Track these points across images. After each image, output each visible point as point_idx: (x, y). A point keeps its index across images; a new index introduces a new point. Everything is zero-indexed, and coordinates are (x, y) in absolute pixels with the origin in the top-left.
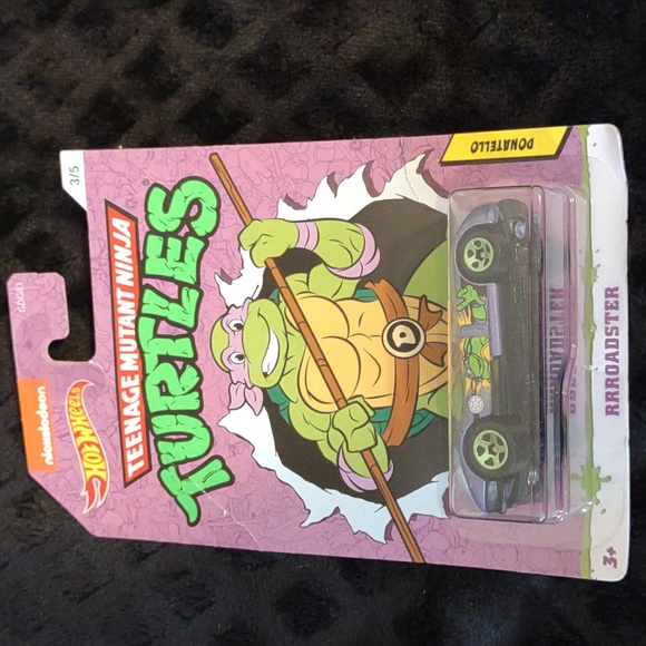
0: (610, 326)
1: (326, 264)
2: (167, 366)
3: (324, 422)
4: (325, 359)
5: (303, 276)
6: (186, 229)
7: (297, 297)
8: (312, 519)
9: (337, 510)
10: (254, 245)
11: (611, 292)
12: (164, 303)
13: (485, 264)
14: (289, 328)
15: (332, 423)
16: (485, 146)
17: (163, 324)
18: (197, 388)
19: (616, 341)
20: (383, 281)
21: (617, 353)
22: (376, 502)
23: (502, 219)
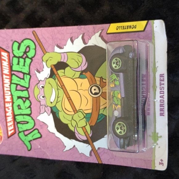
0: (161, 87)
1: (70, 67)
2: (20, 100)
3: (70, 118)
4: (70, 98)
5: (63, 71)
6: (25, 56)
7: (61, 77)
8: (66, 149)
9: (74, 146)
10: (47, 61)
11: (162, 76)
12: (19, 79)
13: (119, 67)
14: (59, 88)
15: (72, 118)
16: (121, 28)
17: (19, 86)
18: (30, 107)
19: (163, 91)
20: (88, 72)
21: (164, 96)
22: (87, 143)
23: (125, 51)
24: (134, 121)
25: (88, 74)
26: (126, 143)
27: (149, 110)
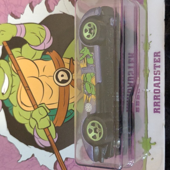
0: (156, 70)
1: (29, 44)
3: (28, 115)
4: (28, 87)
7: (16, 59)
9: (33, 155)
11: (156, 54)
13: (93, 36)
14: (13, 73)
15: (31, 115)
19: (159, 77)
20: (54, 51)
21: (159, 83)
22: (50, 152)
23: (103, 14)
24: (115, 119)
25: (54, 54)
26: (104, 153)
27: (139, 105)
